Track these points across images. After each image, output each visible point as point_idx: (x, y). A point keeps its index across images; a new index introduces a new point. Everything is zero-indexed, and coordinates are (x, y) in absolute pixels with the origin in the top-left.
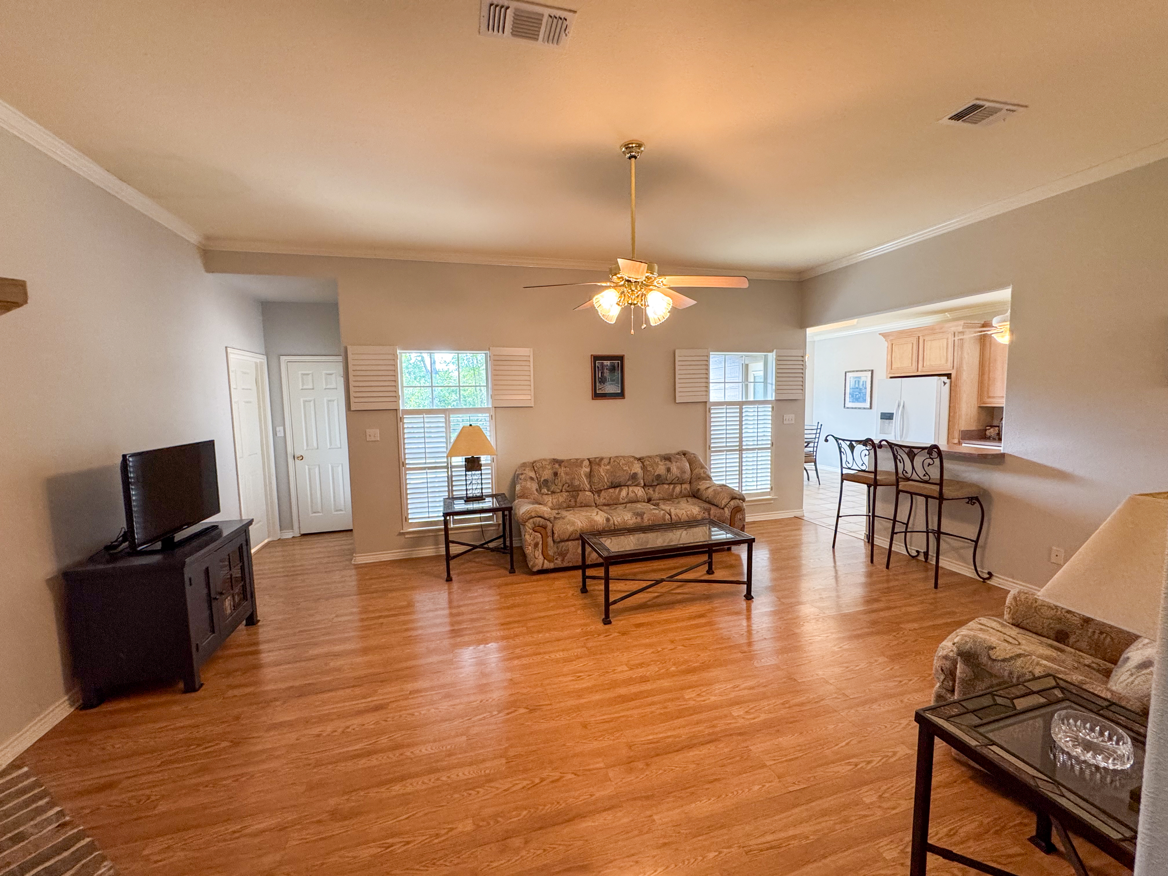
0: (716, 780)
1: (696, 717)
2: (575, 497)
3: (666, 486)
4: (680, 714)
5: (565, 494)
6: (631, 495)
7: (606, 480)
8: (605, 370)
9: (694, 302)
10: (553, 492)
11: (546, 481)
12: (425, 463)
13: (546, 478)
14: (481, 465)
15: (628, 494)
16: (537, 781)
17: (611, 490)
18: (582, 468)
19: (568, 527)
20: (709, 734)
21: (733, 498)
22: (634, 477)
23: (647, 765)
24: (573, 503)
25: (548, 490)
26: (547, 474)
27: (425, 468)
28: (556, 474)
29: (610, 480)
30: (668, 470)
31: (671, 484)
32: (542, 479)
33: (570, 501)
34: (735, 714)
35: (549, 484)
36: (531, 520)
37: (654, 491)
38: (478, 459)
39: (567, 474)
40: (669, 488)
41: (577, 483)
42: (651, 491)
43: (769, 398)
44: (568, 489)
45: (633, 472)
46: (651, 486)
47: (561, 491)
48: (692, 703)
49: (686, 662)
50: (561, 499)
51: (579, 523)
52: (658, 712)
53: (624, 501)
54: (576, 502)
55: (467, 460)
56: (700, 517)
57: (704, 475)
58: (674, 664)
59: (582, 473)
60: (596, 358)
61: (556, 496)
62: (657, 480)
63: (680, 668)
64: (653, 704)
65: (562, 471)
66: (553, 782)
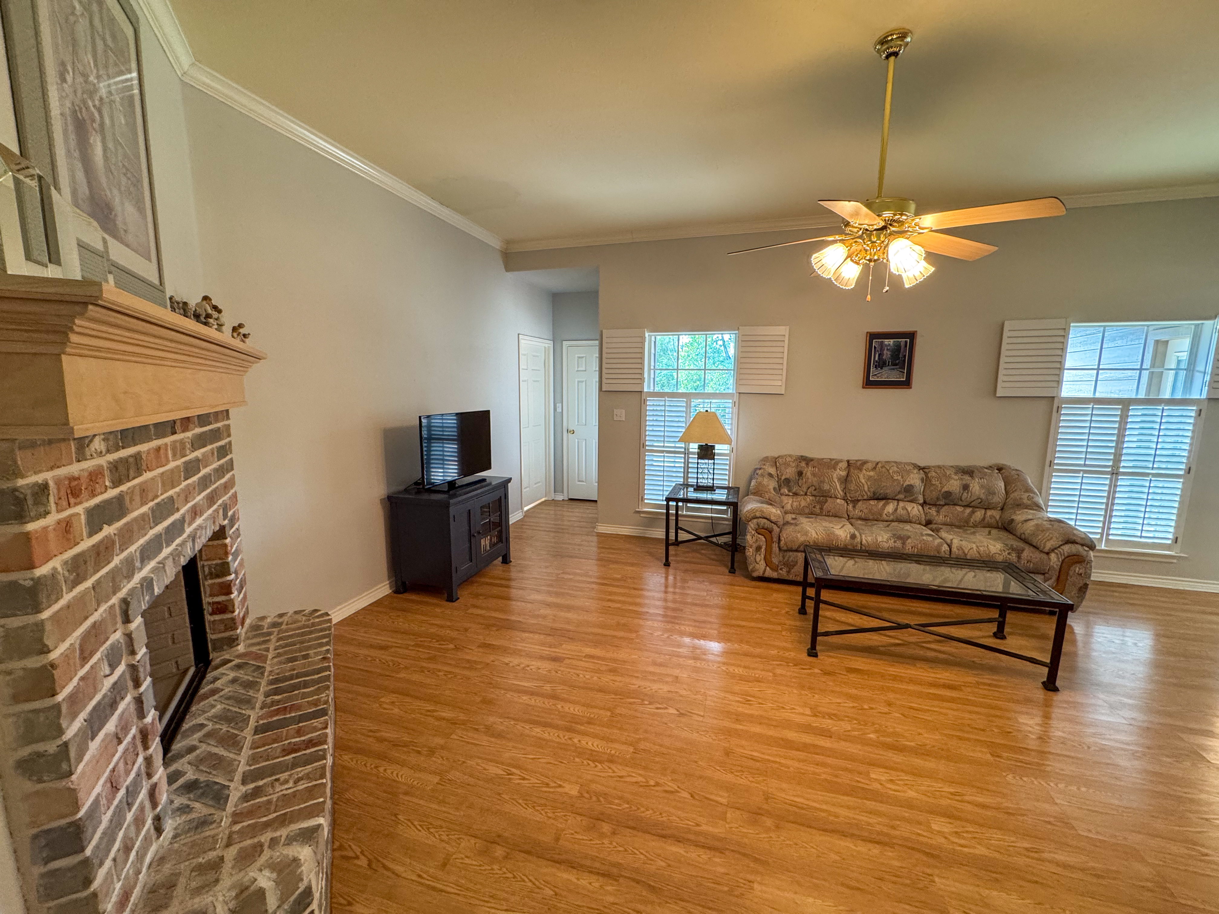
0: (858, 889)
1: (871, 804)
2: (822, 504)
3: (959, 509)
4: (852, 791)
5: (809, 499)
6: (900, 511)
7: (866, 489)
8: (885, 352)
9: (994, 249)
10: (796, 494)
11: (787, 481)
12: (664, 447)
13: (788, 476)
14: (714, 455)
15: (896, 510)
16: (652, 783)
17: (872, 502)
18: (835, 470)
19: (799, 535)
20: (879, 833)
21: (1069, 541)
22: (908, 490)
23: (777, 827)
24: (817, 510)
25: (789, 491)
26: (790, 472)
27: (662, 452)
28: (800, 474)
29: (872, 490)
30: (966, 487)
31: (968, 506)
32: (783, 478)
33: (814, 507)
34: (935, 827)
35: (792, 484)
36: (755, 521)
37: (938, 512)
38: (713, 447)
39: (814, 475)
40: (963, 512)
41: (826, 487)
42: (933, 511)
43: (1195, 396)
44: (815, 493)
45: (907, 483)
46: (935, 505)
47: (806, 494)
48: (876, 786)
49: (895, 734)
50: (803, 503)
51: (814, 535)
52: (823, 776)
53: (887, 518)
54: (821, 509)
55: (700, 447)
56: (1001, 557)
57: (1029, 502)
58: (876, 731)
59: (835, 476)
60: (873, 336)
61: (799, 498)
62: (945, 498)
63: (881, 739)
64: (824, 765)
65: (809, 472)
66: (666, 791)
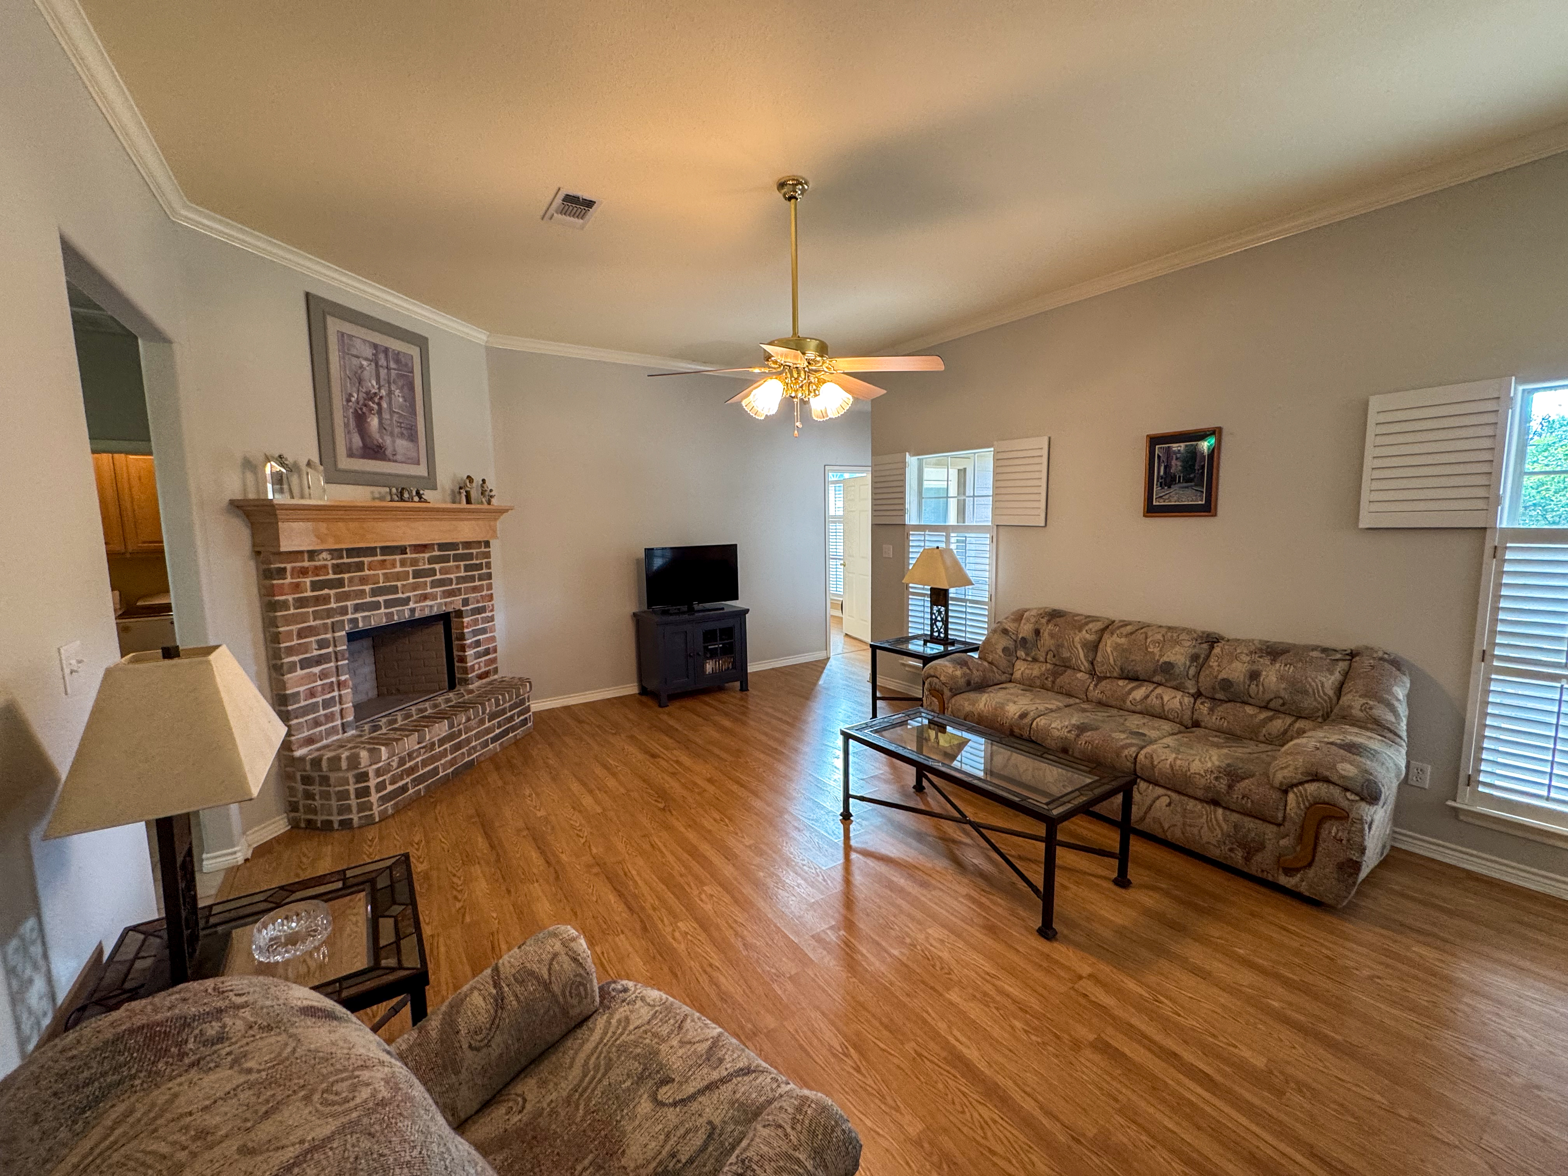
5: (1046, 667)
8: (1174, 462)
10: (1035, 660)
11: (1024, 639)
13: (1024, 635)
14: (948, 599)
17: (1118, 682)
21: (1316, 778)
24: (1049, 684)
25: (1027, 655)
26: (1028, 630)
28: (1037, 632)
30: (1254, 676)
31: (1266, 708)
32: (1020, 636)
33: (1046, 679)
35: (1028, 645)
36: (929, 680)
37: (1211, 710)
39: (1052, 636)
40: (1255, 716)
41: (1066, 654)
44: (1054, 660)
45: (1165, 659)
46: (1212, 699)
47: (1045, 661)
50: (1036, 672)
51: (982, 706)
54: (1053, 682)
55: (931, 589)
60: (1154, 441)
61: (1036, 665)
62: (1223, 689)
65: (1046, 631)
